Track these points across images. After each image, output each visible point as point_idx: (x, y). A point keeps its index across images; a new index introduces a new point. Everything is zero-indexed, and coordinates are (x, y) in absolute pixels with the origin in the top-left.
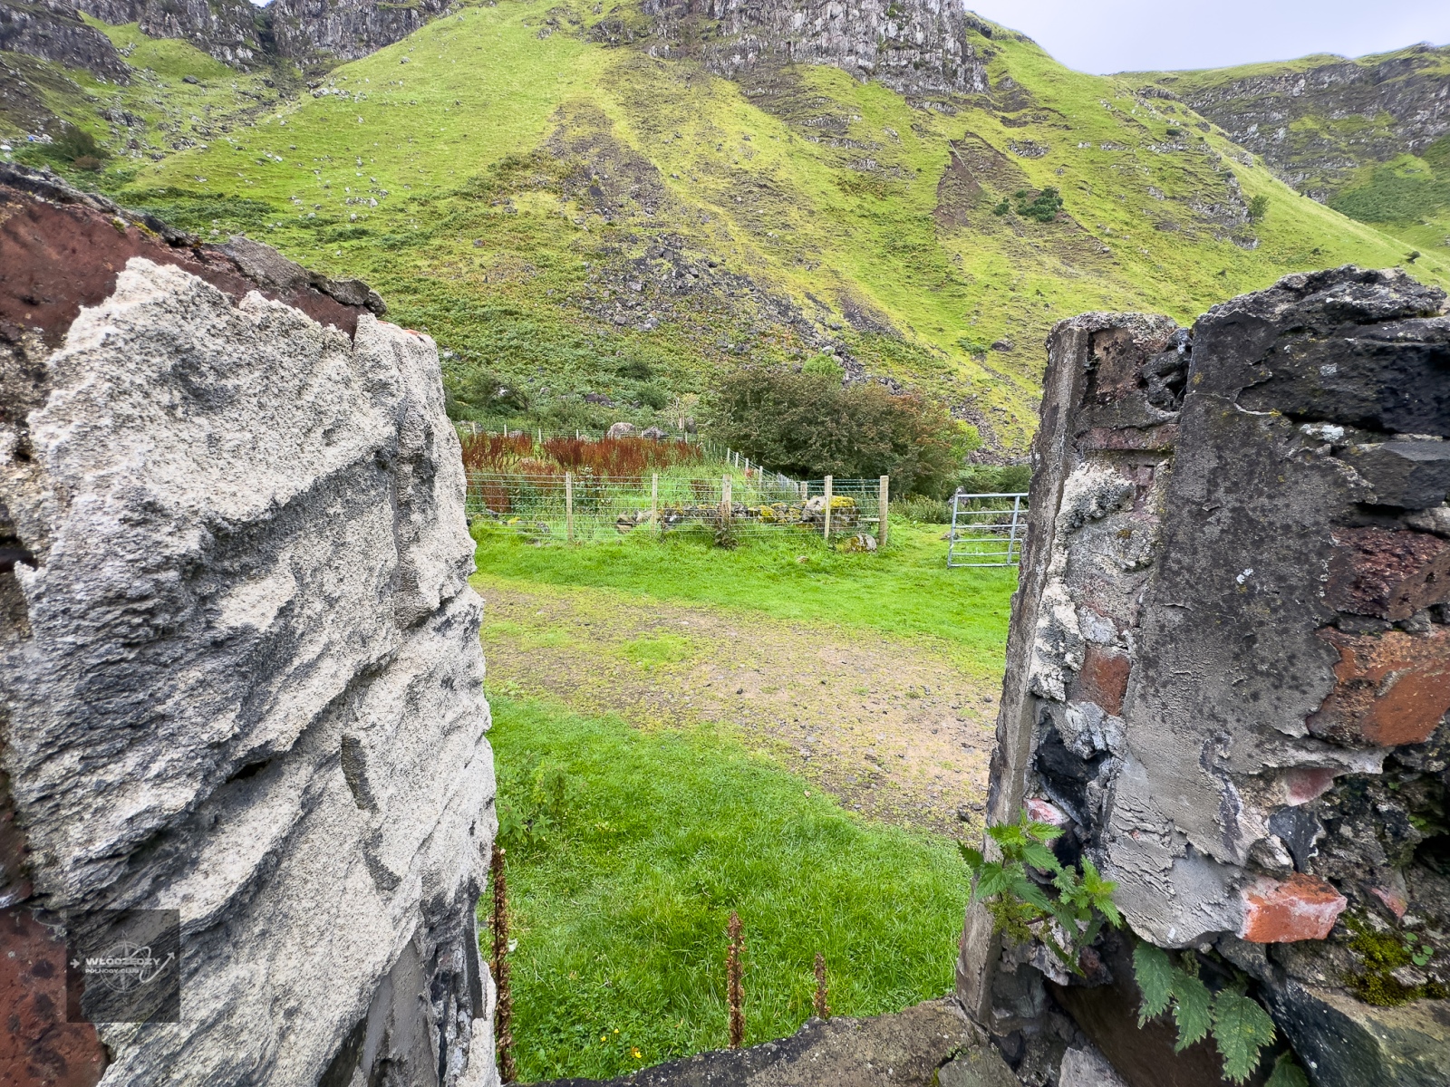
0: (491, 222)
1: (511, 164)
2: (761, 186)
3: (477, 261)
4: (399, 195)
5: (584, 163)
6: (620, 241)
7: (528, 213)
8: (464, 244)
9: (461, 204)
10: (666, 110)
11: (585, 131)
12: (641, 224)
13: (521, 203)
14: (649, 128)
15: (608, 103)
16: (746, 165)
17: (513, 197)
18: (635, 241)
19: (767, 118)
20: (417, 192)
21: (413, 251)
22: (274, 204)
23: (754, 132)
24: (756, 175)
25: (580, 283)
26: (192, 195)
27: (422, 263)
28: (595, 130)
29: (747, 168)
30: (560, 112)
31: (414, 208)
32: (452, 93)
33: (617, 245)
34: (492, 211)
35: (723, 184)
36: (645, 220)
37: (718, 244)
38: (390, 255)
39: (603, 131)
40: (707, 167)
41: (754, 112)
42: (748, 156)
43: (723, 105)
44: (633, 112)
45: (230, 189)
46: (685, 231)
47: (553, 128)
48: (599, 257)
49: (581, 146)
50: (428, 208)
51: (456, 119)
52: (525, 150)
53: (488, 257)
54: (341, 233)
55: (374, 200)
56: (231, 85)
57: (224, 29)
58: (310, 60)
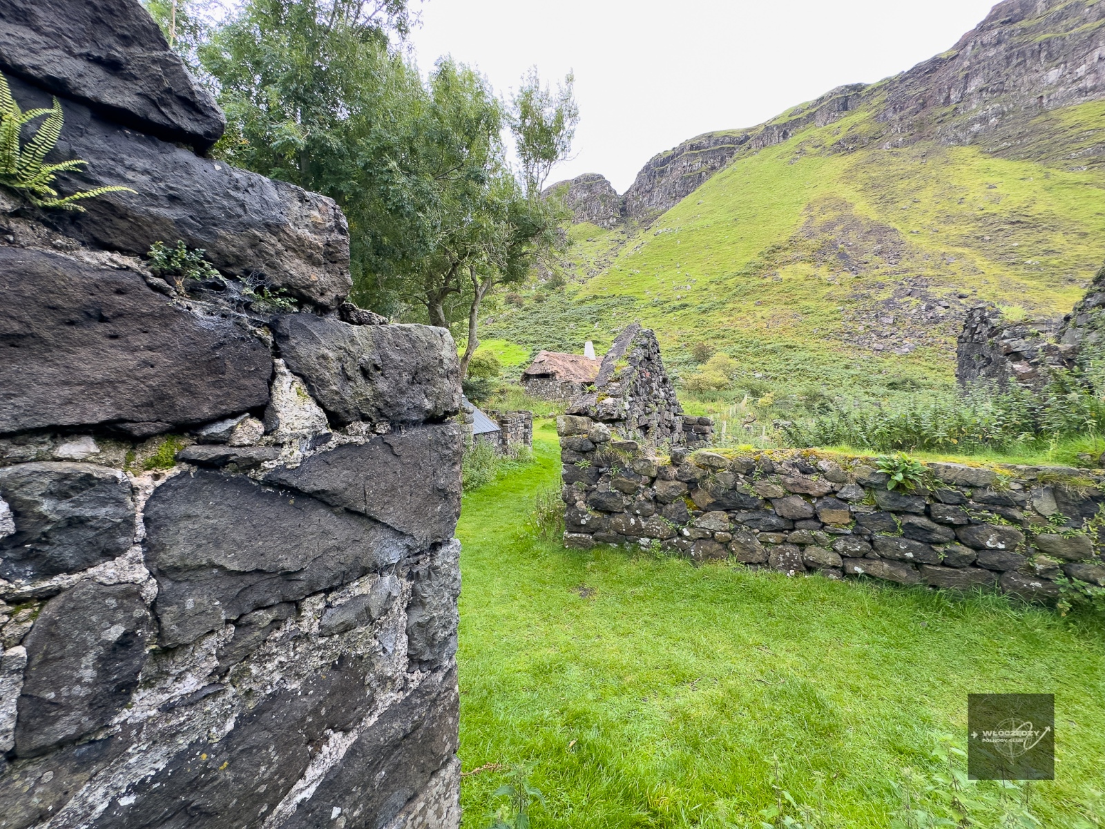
0: (764, 288)
1: (776, 249)
2: (1013, 223)
3: (759, 315)
4: (703, 280)
5: (830, 238)
6: (868, 288)
7: (790, 279)
8: (749, 305)
9: (743, 281)
10: (902, 185)
11: (831, 216)
12: (886, 273)
13: (784, 273)
14: (887, 202)
15: (847, 192)
16: (994, 209)
17: (778, 270)
18: (882, 287)
19: (1015, 165)
20: (713, 277)
21: (716, 313)
22: (637, 296)
23: (1000, 179)
24: (1005, 215)
25: (837, 322)
26: (602, 297)
27: (724, 319)
28: (838, 213)
29: (994, 211)
30: (809, 207)
31: (713, 287)
32: (732, 214)
33: (865, 292)
34: (764, 281)
35: (966, 230)
36: (889, 269)
37: (966, 279)
38: (704, 317)
39: (845, 212)
40: (949, 219)
41: (999, 164)
42: (996, 200)
43: (961, 167)
44: (871, 193)
45: (617, 291)
46: (931, 273)
47: (804, 220)
48: (850, 302)
49: (829, 226)
50: (722, 286)
51: (735, 229)
52: (784, 238)
53: (766, 311)
54: (675, 308)
55: (689, 285)
56: (606, 237)
57: (606, 212)
58: (642, 215)
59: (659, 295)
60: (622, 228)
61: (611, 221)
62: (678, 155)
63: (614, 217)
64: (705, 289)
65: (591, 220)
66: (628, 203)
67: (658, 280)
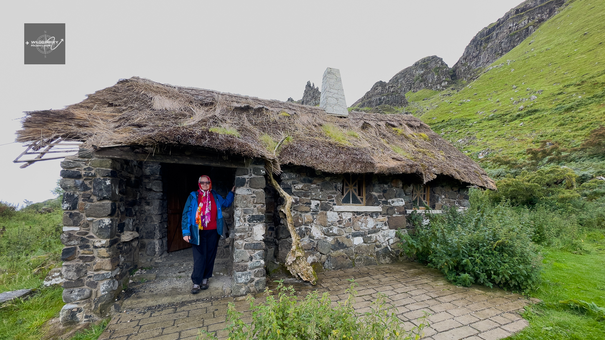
4: (552, 88)
22: (468, 117)
45: (446, 118)
54: (519, 116)
55: (533, 96)
56: (439, 95)
57: (439, 79)
58: (470, 75)
59: (495, 111)
60: (453, 86)
61: (443, 84)
63: (445, 81)
64: (559, 94)
65: (427, 87)
66: (458, 70)
67: (492, 102)
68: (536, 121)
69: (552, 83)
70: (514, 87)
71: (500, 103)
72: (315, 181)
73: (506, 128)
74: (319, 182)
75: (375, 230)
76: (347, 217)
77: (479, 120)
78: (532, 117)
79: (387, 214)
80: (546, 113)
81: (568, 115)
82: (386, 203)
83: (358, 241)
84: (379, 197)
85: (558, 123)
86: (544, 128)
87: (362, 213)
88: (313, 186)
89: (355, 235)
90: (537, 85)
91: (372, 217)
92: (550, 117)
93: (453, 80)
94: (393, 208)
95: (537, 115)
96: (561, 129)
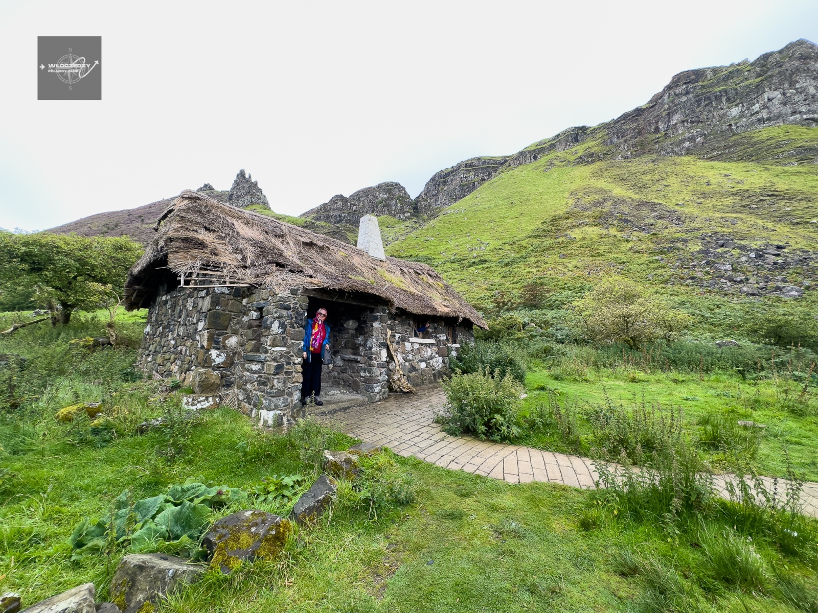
0: (562, 245)
1: (557, 219)
2: (769, 196)
3: (570, 265)
4: (495, 243)
5: (605, 210)
6: (672, 242)
7: (584, 238)
8: (553, 258)
9: (537, 242)
10: (647, 177)
11: (595, 197)
12: (679, 231)
13: (575, 234)
14: (640, 188)
15: (601, 184)
17: (568, 232)
18: (685, 241)
19: (733, 164)
20: (504, 241)
21: (521, 265)
22: (434, 256)
23: (729, 172)
24: (758, 191)
25: (666, 270)
27: (533, 270)
28: (601, 195)
29: (745, 188)
30: (573, 194)
32: (507, 200)
33: (671, 245)
34: (558, 241)
35: (729, 201)
37: (765, 234)
39: (607, 195)
40: (705, 195)
41: (718, 164)
42: (739, 183)
43: (689, 166)
44: (622, 183)
46: (724, 230)
47: (573, 201)
48: (663, 253)
49: (598, 204)
50: (517, 246)
51: (514, 209)
52: (561, 212)
53: (576, 262)
54: (474, 263)
55: (483, 247)
56: (402, 225)
57: (402, 208)
58: (431, 212)
59: (455, 255)
60: (415, 219)
61: (406, 215)
62: (455, 171)
63: (408, 212)
64: (500, 249)
65: (390, 213)
66: (419, 204)
67: (451, 245)
68: (487, 270)
69: (494, 238)
70: (468, 234)
71: (458, 247)
72: (397, 318)
73: (465, 273)
74: (399, 320)
75: (431, 358)
76: (416, 346)
77: (443, 260)
78: (483, 265)
79: (437, 346)
80: (492, 265)
81: (507, 269)
82: (436, 337)
83: (423, 365)
84: (433, 332)
85: (501, 275)
86: (492, 278)
87: (424, 344)
88: (397, 322)
89: (421, 361)
90: (484, 237)
91: (429, 347)
92: (496, 268)
93: (415, 212)
94: (440, 341)
95: (486, 265)
96: (503, 281)
